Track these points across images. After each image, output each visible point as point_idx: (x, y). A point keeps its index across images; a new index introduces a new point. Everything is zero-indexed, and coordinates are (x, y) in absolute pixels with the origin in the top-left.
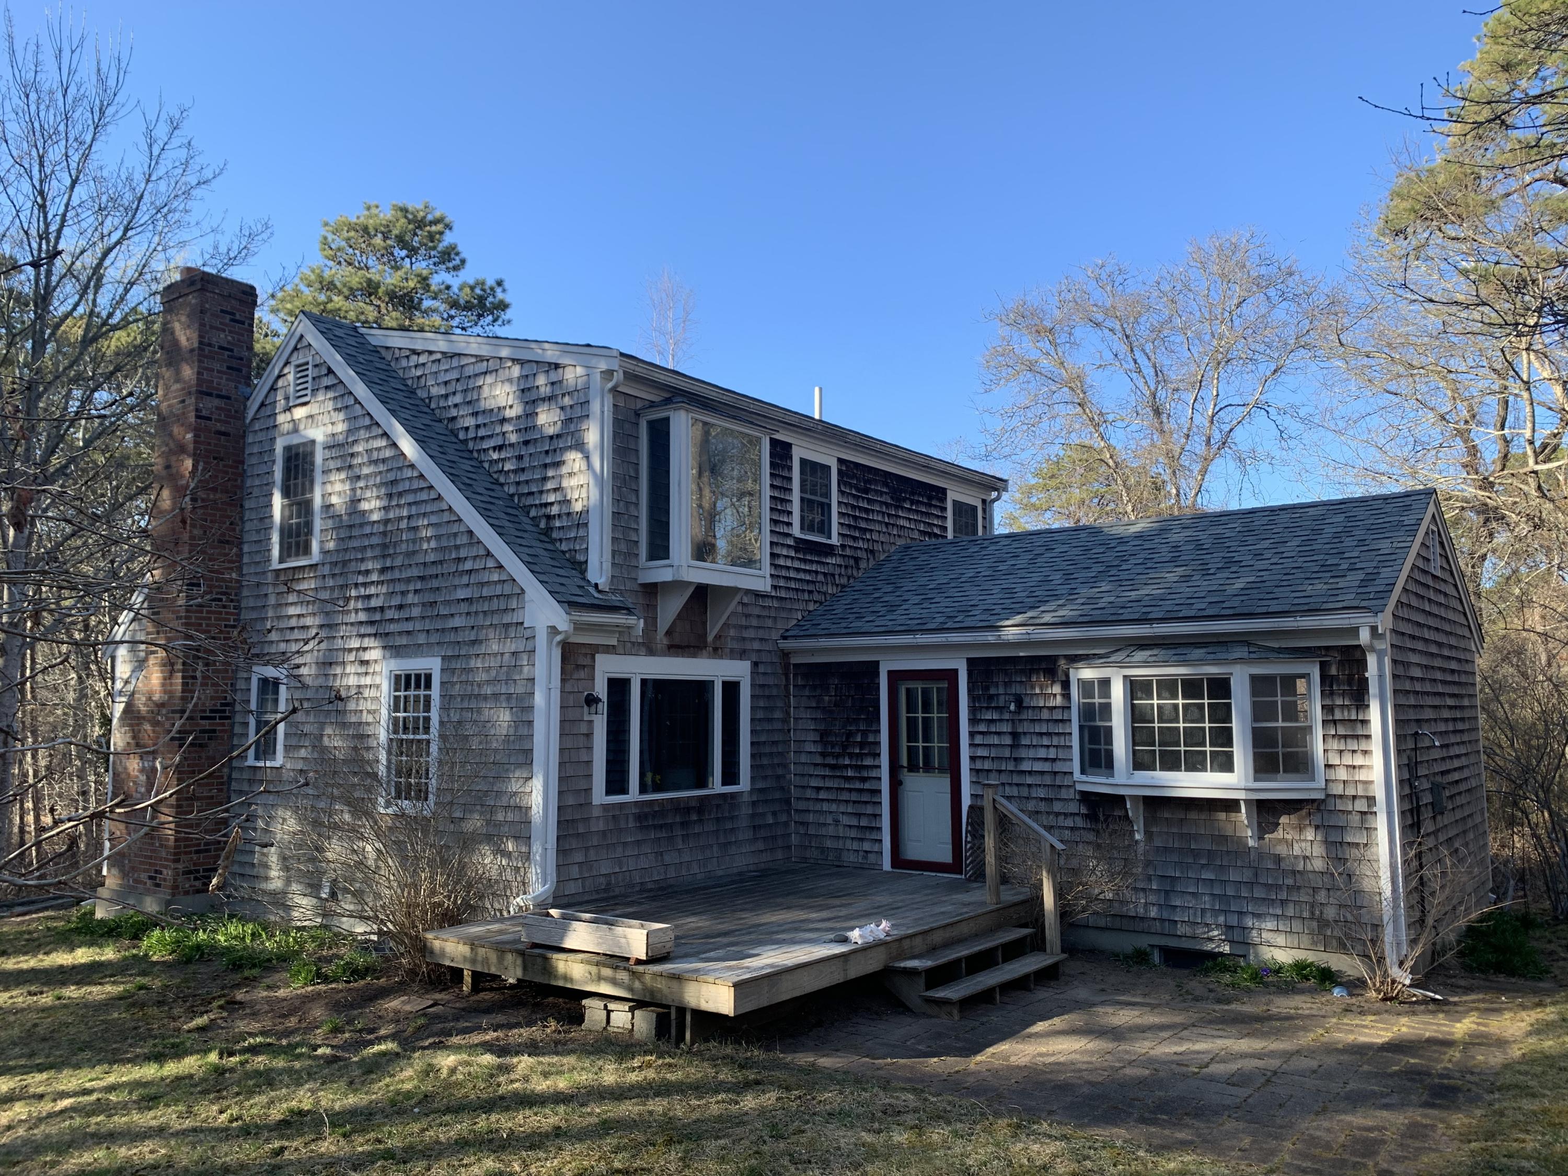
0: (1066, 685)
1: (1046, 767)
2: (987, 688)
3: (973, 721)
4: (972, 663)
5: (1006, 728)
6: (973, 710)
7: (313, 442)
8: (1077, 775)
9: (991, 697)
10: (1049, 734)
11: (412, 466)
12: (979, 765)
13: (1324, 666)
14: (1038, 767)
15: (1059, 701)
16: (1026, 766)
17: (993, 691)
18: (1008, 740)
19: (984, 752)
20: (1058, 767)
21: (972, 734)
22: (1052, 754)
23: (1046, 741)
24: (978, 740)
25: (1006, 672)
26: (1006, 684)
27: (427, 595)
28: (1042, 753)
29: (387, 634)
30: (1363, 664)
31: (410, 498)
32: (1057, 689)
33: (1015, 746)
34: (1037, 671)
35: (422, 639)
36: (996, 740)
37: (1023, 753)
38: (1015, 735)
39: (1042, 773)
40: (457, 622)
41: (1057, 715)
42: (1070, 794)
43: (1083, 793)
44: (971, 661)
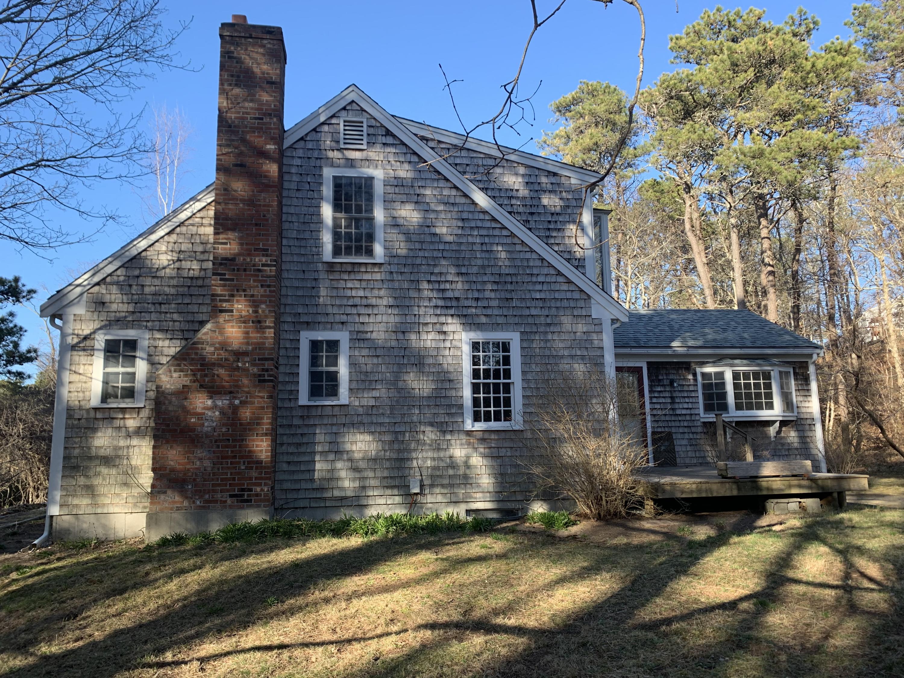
0: (695, 375)
1: (688, 412)
2: (657, 376)
3: (651, 391)
4: (650, 365)
5: (667, 394)
6: (651, 386)
7: (371, 179)
8: (702, 415)
9: (660, 380)
10: (688, 397)
11: (485, 212)
12: (655, 412)
13: (794, 368)
14: (684, 412)
15: (692, 382)
16: (678, 412)
17: (660, 377)
18: (669, 400)
19: (658, 406)
20: (693, 412)
21: (651, 398)
22: (690, 406)
23: (687, 400)
24: (654, 400)
25: (666, 368)
26: (666, 374)
27: (502, 293)
28: (686, 406)
29: (465, 315)
30: (807, 368)
31: (484, 232)
32: (690, 377)
33: (673, 403)
34: (681, 368)
35: (500, 320)
36: (664, 400)
37: (677, 406)
38: (672, 398)
39: (685, 415)
40: (534, 312)
41: (692, 388)
42: (699, 424)
43: (704, 423)
44: (648, 363)
